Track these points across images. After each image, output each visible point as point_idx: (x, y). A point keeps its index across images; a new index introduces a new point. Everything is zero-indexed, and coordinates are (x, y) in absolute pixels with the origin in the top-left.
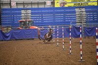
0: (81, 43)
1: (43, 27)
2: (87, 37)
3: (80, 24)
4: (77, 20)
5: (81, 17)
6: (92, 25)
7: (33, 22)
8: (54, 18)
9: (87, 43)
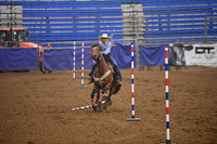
0: (133, 81)
1: (49, 44)
2: (146, 68)
3: (131, 39)
4: (125, 31)
5: (133, 23)
6: (157, 41)
7: (28, 34)
8: (75, 25)
9: (147, 81)
